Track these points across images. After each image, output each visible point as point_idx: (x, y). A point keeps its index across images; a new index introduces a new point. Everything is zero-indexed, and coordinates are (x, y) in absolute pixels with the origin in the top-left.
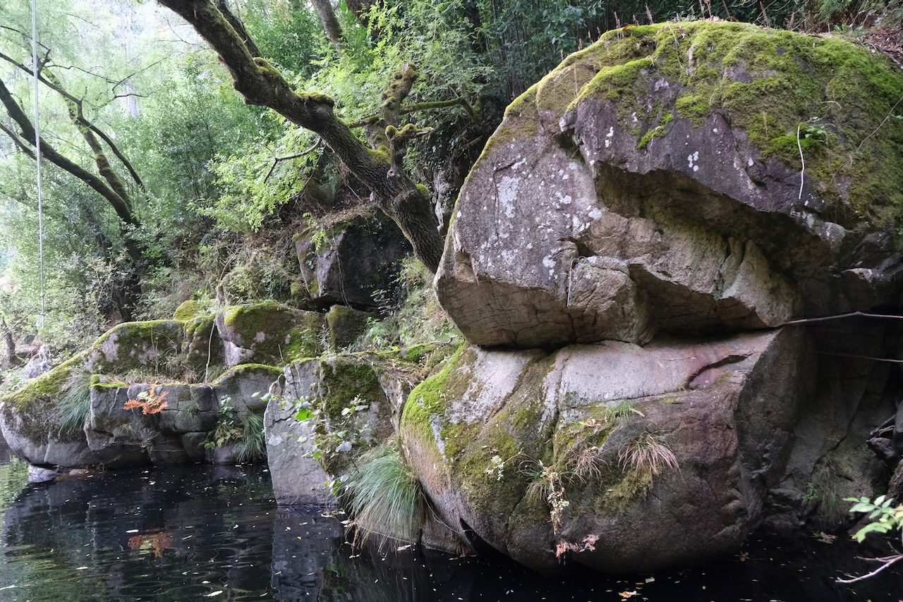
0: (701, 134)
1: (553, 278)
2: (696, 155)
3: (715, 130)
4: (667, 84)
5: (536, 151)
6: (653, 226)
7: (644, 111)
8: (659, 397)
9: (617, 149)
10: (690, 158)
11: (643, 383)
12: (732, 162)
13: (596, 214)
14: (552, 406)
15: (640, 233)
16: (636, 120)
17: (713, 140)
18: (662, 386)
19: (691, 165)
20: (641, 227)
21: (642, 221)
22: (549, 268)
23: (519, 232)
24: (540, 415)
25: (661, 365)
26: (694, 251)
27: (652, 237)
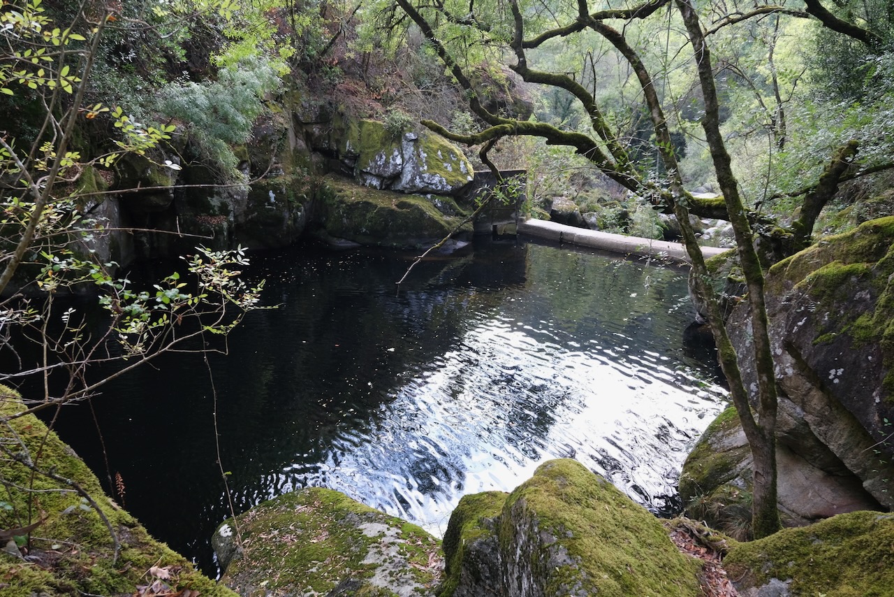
0: (854, 355)
1: (753, 397)
2: (840, 372)
3: (870, 358)
4: (868, 296)
5: (775, 307)
6: (826, 400)
7: (836, 313)
8: (785, 510)
9: (799, 337)
10: (833, 372)
11: (786, 496)
12: (874, 390)
13: (790, 371)
14: (738, 469)
15: (815, 401)
16: (826, 319)
17: (864, 365)
18: (794, 506)
19: (831, 377)
20: (817, 397)
21: (820, 393)
22: (752, 391)
23: (747, 358)
24: (730, 469)
25: (810, 494)
26: (851, 436)
27: (822, 408)
